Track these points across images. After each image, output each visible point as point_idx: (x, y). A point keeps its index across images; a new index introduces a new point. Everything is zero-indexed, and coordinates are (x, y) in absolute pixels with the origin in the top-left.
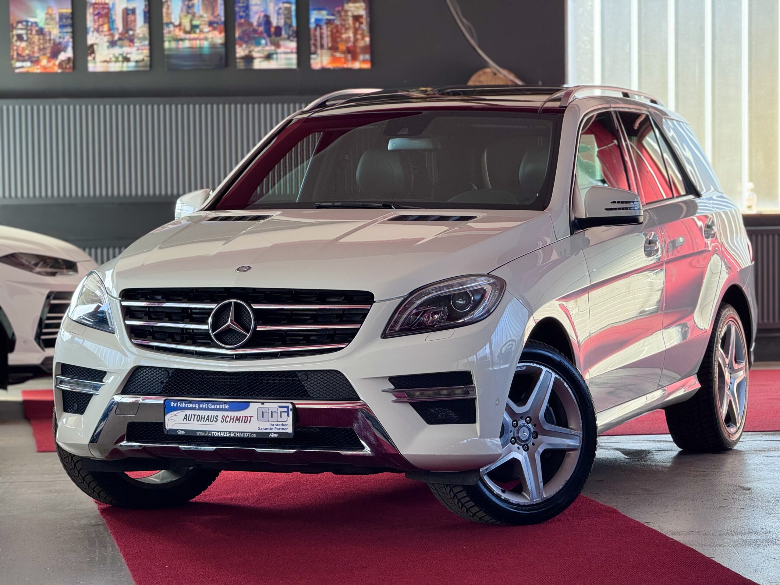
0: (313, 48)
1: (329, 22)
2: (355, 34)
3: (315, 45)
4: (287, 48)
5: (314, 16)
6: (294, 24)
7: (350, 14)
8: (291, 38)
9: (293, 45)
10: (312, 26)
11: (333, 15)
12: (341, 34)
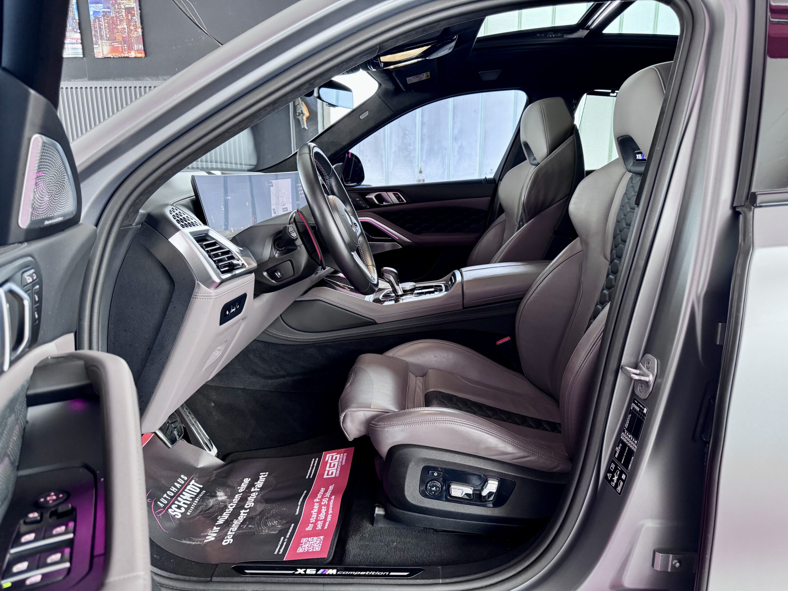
0: (94, 39)
1: (105, 14)
2: (129, 25)
3: (95, 36)
4: (72, 38)
5: (92, 8)
6: (77, 18)
7: (123, 7)
8: (75, 30)
9: (78, 36)
10: (92, 18)
11: (109, 8)
12: (117, 25)
